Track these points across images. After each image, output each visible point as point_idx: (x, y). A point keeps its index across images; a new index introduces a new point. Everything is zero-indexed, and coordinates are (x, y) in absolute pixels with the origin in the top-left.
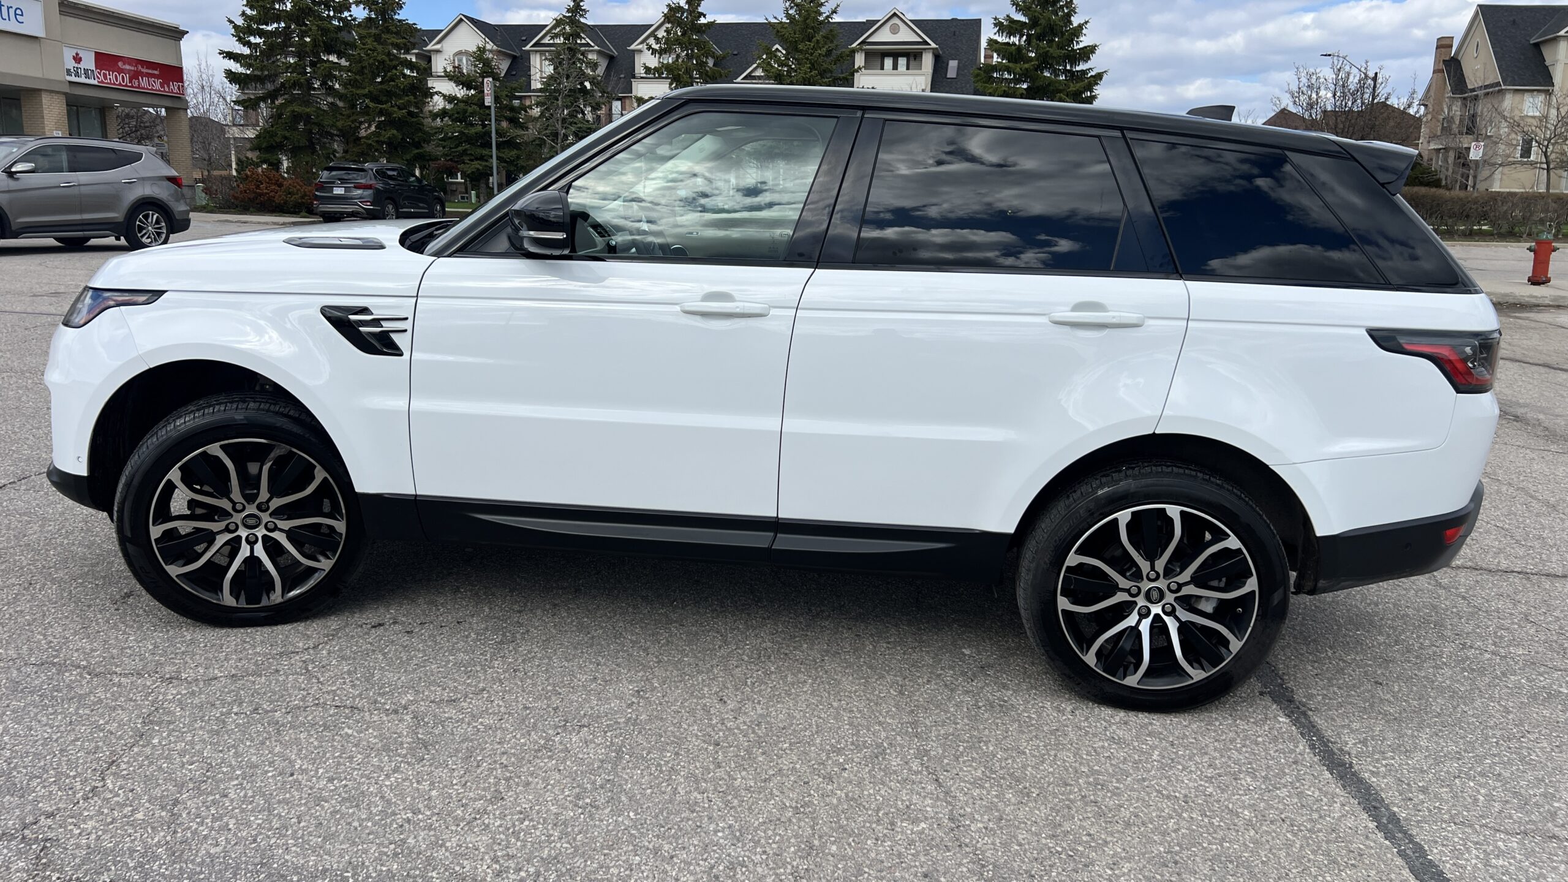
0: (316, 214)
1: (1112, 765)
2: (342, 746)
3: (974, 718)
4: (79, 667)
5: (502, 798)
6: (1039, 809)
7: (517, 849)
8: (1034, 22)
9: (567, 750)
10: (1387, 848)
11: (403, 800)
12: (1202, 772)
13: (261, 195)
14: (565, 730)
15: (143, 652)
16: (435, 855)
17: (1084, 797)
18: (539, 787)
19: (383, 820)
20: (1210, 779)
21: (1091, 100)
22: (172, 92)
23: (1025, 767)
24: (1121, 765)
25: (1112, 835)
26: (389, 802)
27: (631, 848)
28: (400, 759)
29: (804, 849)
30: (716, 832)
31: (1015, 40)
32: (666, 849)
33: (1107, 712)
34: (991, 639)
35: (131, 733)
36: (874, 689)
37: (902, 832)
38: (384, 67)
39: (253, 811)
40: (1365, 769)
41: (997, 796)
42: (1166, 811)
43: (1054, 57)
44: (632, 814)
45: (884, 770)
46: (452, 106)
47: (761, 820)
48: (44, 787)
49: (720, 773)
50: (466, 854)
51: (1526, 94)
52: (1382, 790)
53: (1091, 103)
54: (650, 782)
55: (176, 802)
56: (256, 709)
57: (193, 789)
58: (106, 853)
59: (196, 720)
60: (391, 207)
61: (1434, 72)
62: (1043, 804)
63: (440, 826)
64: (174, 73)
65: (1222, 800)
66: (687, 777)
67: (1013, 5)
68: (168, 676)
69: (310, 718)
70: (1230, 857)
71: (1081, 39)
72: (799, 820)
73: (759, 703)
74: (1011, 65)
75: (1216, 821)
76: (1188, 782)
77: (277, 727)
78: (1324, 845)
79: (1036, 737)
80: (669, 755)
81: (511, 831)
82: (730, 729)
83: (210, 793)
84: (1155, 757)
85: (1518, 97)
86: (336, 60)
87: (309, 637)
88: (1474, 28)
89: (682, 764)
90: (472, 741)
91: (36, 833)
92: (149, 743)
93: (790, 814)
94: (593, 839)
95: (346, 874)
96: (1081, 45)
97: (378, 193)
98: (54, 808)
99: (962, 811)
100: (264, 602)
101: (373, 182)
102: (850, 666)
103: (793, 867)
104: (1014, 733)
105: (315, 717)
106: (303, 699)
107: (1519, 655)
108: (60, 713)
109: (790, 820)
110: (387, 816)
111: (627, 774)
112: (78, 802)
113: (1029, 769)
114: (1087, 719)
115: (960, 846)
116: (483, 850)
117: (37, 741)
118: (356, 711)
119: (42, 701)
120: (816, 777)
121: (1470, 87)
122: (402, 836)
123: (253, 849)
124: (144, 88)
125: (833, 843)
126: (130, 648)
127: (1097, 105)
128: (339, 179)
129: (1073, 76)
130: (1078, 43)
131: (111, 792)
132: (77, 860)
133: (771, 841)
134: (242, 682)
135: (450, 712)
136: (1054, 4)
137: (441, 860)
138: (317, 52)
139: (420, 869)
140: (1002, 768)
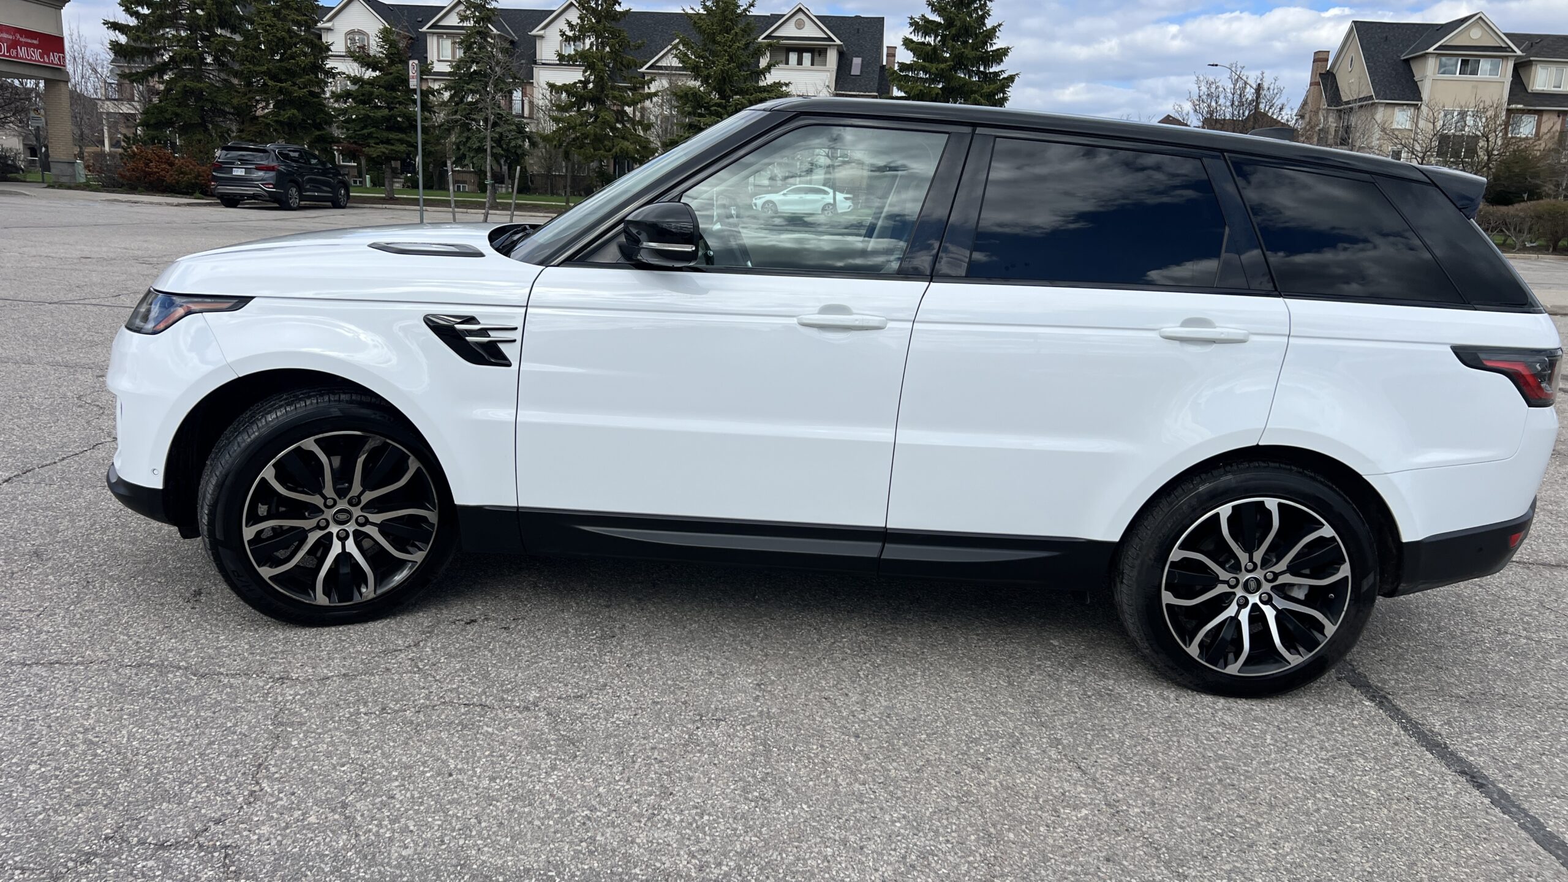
0: (212, 195)
1: (1233, 749)
2: (489, 744)
3: (1089, 707)
4: (180, 668)
5: (671, 794)
6: (1184, 793)
7: (709, 843)
8: (949, 23)
9: (713, 744)
10: (1508, 822)
11: (573, 796)
12: (1317, 755)
13: (150, 174)
14: (703, 724)
15: (240, 652)
16: (631, 851)
17: (1220, 781)
18: (702, 781)
19: (562, 818)
20: (1327, 761)
21: (1001, 102)
22: (53, 63)
23: (1155, 753)
24: (1241, 749)
25: (1262, 817)
26: (560, 799)
27: (818, 840)
28: (553, 757)
29: (983, 837)
30: (893, 822)
31: (930, 40)
32: (853, 840)
33: (1208, 699)
34: (1072, 630)
35: (266, 735)
36: (984, 681)
37: (1068, 818)
38: (284, 43)
39: (427, 812)
40: (1460, 747)
41: (1141, 782)
42: (1300, 792)
43: (969, 59)
44: (805, 806)
45: (1026, 760)
46: (357, 87)
47: (930, 810)
48: (198, 792)
49: (872, 764)
50: (660, 850)
51: (1397, 109)
52: (1482, 768)
53: (1002, 105)
54: (808, 775)
55: (344, 806)
56: (384, 709)
57: (356, 790)
58: (296, 858)
59: (327, 722)
60: (294, 190)
61: (1311, 84)
62: (1186, 788)
63: (622, 823)
64: (54, 43)
65: (1346, 780)
66: (842, 769)
67: (929, 5)
68: (277, 676)
69: (443, 717)
70: (1376, 834)
71: (995, 41)
72: (967, 809)
73: (880, 694)
74: (927, 64)
75: (1349, 800)
76: (1309, 766)
77: (414, 726)
78: (1454, 822)
79: (1153, 723)
80: (815, 747)
81: (694, 825)
82: (863, 721)
83: (375, 795)
84: (1268, 741)
85: (1389, 110)
86: (229, 35)
87: (405, 635)
88: (1348, 44)
89: (832, 756)
90: (615, 736)
91: (211, 840)
92: (289, 746)
93: (956, 804)
94: (779, 832)
95: (550, 874)
96: (995, 47)
97: (280, 174)
98: (220, 814)
99: (1114, 797)
100: (357, 599)
101: (274, 164)
102: (952, 658)
103: (981, 855)
104: (1132, 721)
105: (448, 716)
106: (427, 697)
107: (1550, 640)
108: (182, 716)
109: (957, 809)
110: (564, 814)
111: (782, 766)
112: (242, 807)
113: (1160, 754)
114: (1193, 706)
115: (1127, 830)
116: (675, 845)
117: (169, 745)
118: (486, 708)
119: (156, 704)
120: (965, 767)
121: (1344, 99)
122: (589, 834)
123: (445, 850)
124: (21, 58)
125: (1009, 830)
126: (225, 647)
127: (1009, 106)
128: (239, 160)
129: (988, 78)
130: (991, 45)
131: (272, 795)
132: (268, 867)
133: (949, 830)
134: (356, 681)
135: (582, 709)
136: (969, 5)
137: (638, 856)
138: (212, 26)
139: (621, 866)
140: (1135, 755)
